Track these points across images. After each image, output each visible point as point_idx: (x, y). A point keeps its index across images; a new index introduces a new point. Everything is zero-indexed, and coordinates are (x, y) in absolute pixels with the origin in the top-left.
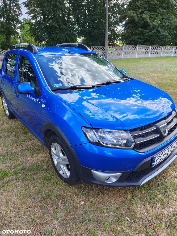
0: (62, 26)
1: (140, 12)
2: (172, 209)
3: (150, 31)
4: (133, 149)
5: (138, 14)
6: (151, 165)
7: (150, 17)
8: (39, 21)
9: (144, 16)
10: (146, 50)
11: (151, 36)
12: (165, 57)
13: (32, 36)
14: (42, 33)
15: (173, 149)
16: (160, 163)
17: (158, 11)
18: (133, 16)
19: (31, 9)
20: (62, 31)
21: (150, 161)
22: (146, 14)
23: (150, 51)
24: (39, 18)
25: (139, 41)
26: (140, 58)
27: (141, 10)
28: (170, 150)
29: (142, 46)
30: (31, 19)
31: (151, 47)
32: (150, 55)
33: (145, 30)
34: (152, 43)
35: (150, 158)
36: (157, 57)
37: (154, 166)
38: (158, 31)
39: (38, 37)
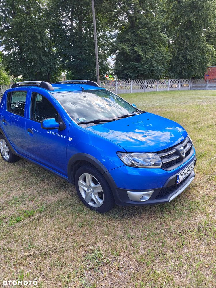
0: (44, 58)
1: (131, 45)
2: (197, 221)
3: (144, 65)
4: (161, 168)
5: (129, 47)
6: (176, 182)
7: (142, 50)
8: (14, 53)
9: (136, 49)
10: (141, 85)
11: (144, 70)
12: (161, 91)
13: (5, 69)
14: (18, 67)
15: (191, 169)
16: (183, 181)
17: (150, 45)
18: (124, 49)
19: (3, 39)
20: (43, 64)
21: (175, 178)
22: (138, 47)
23: (145, 86)
24: (14, 50)
25: (132, 76)
26: (135, 93)
27: (132, 43)
28: (189, 170)
29: (137, 80)
30: (3, 50)
31: (145, 82)
32: (145, 90)
33: (138, 64)
34: (146, 78)
35: (175, 176)
36: (153, 92)
37: (179, 183)
38: (152, 65)
39: (14, 71)
